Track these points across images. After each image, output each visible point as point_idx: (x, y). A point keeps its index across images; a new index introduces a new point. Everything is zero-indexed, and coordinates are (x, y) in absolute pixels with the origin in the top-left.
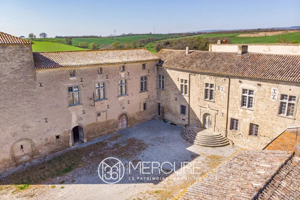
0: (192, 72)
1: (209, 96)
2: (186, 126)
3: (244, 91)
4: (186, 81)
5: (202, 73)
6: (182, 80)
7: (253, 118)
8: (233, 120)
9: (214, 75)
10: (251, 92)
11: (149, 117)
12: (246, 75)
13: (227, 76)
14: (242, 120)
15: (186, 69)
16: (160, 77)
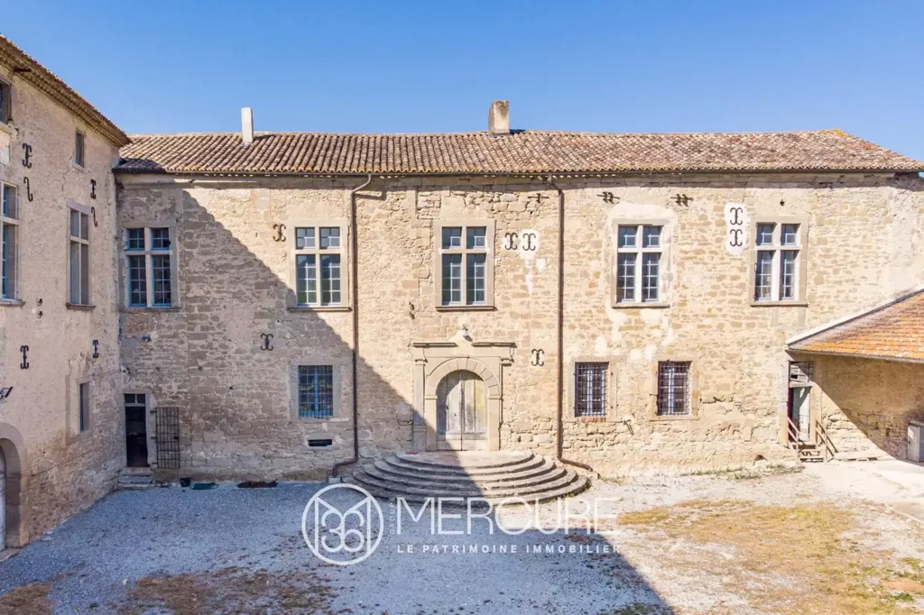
1: (463, 287)
2: (335, 472)
7: (671, 337)
12: (628, 166)
14: (625, 358)
16: (135, 236)
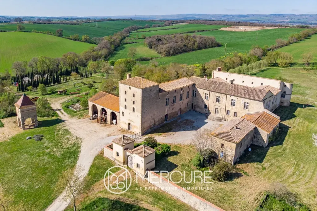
0: (211, 91)
1: (218, 101)
2: (207, 113)
3: (232, 100)
4: (208, 94)
5: (215, 92)
6: (206, 94)
7: (235, 110)
8: (227, 111)
9: (221, 93)
10: (234, 100)
11: (188, 110)
12: (233, 94)
13: (226, 94)
14: (231, 111)
15: (208, 89)
16: (194, 91)
